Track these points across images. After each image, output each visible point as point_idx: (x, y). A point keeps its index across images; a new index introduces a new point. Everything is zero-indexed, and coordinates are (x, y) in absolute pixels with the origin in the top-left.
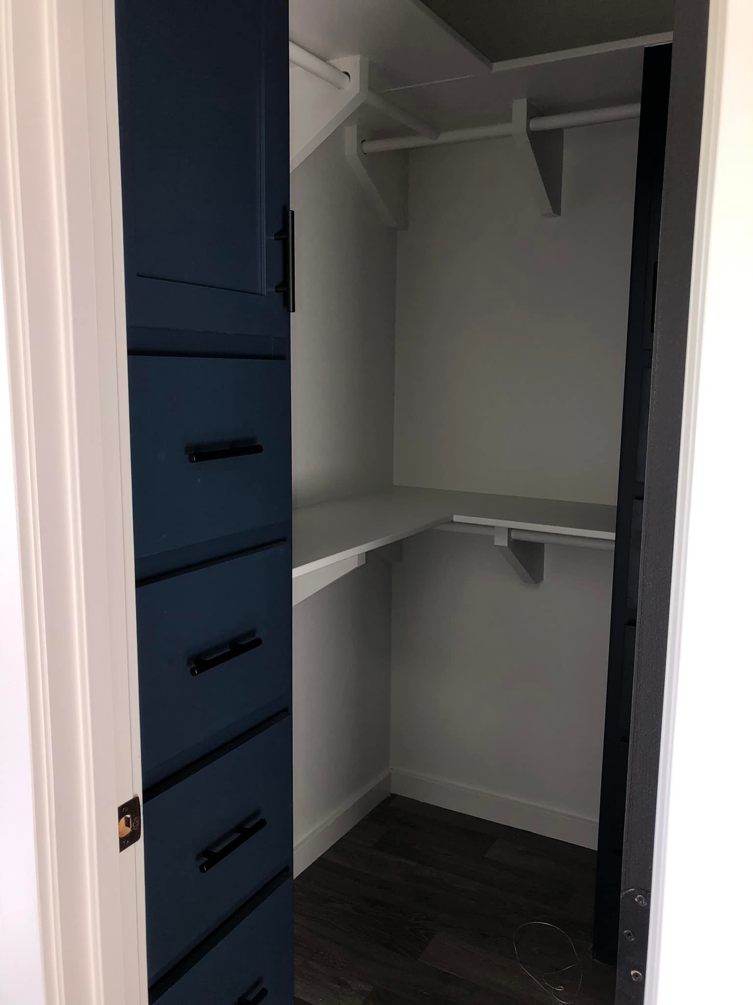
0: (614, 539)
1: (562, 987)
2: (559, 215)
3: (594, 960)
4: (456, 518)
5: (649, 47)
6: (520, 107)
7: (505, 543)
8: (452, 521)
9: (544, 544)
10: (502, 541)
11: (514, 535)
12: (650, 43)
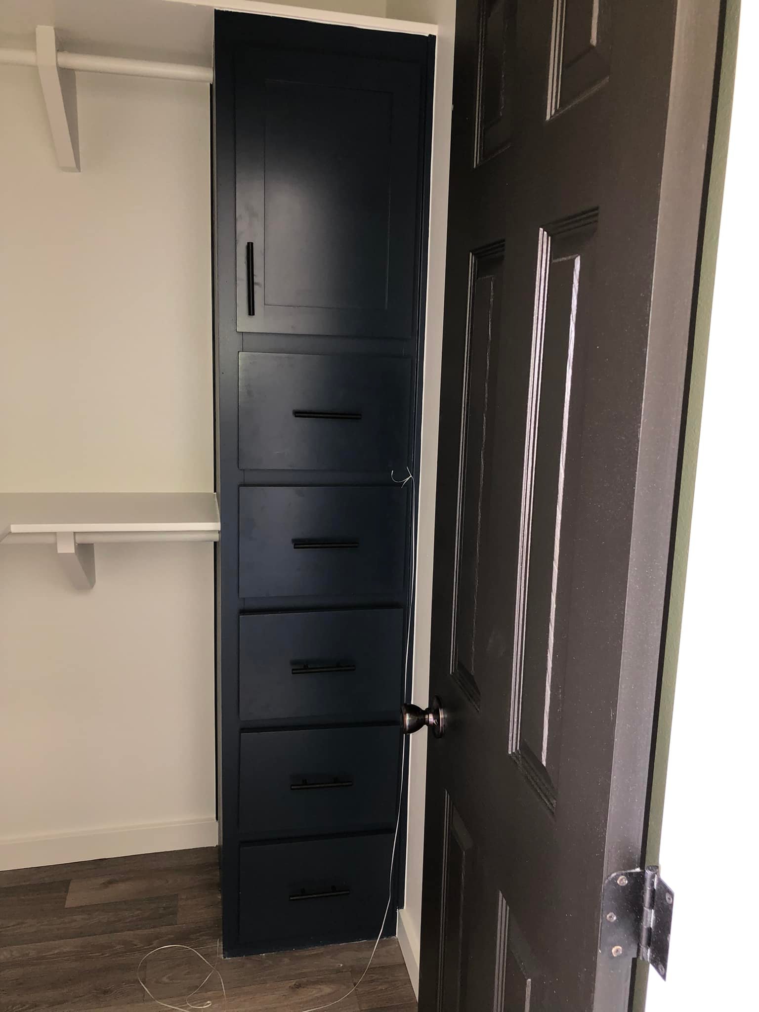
0: (219, 528)
1: (208, 1002)
2: (80, 171)
3: (227, 959)
4: (14, 528)
5: (219, 10)
6: (46, 35)
7: (71, 549)
8: (10, 533)
9: (93, 544)
10: (67, 548)
11: (80, 539)
12: (221, 6)
